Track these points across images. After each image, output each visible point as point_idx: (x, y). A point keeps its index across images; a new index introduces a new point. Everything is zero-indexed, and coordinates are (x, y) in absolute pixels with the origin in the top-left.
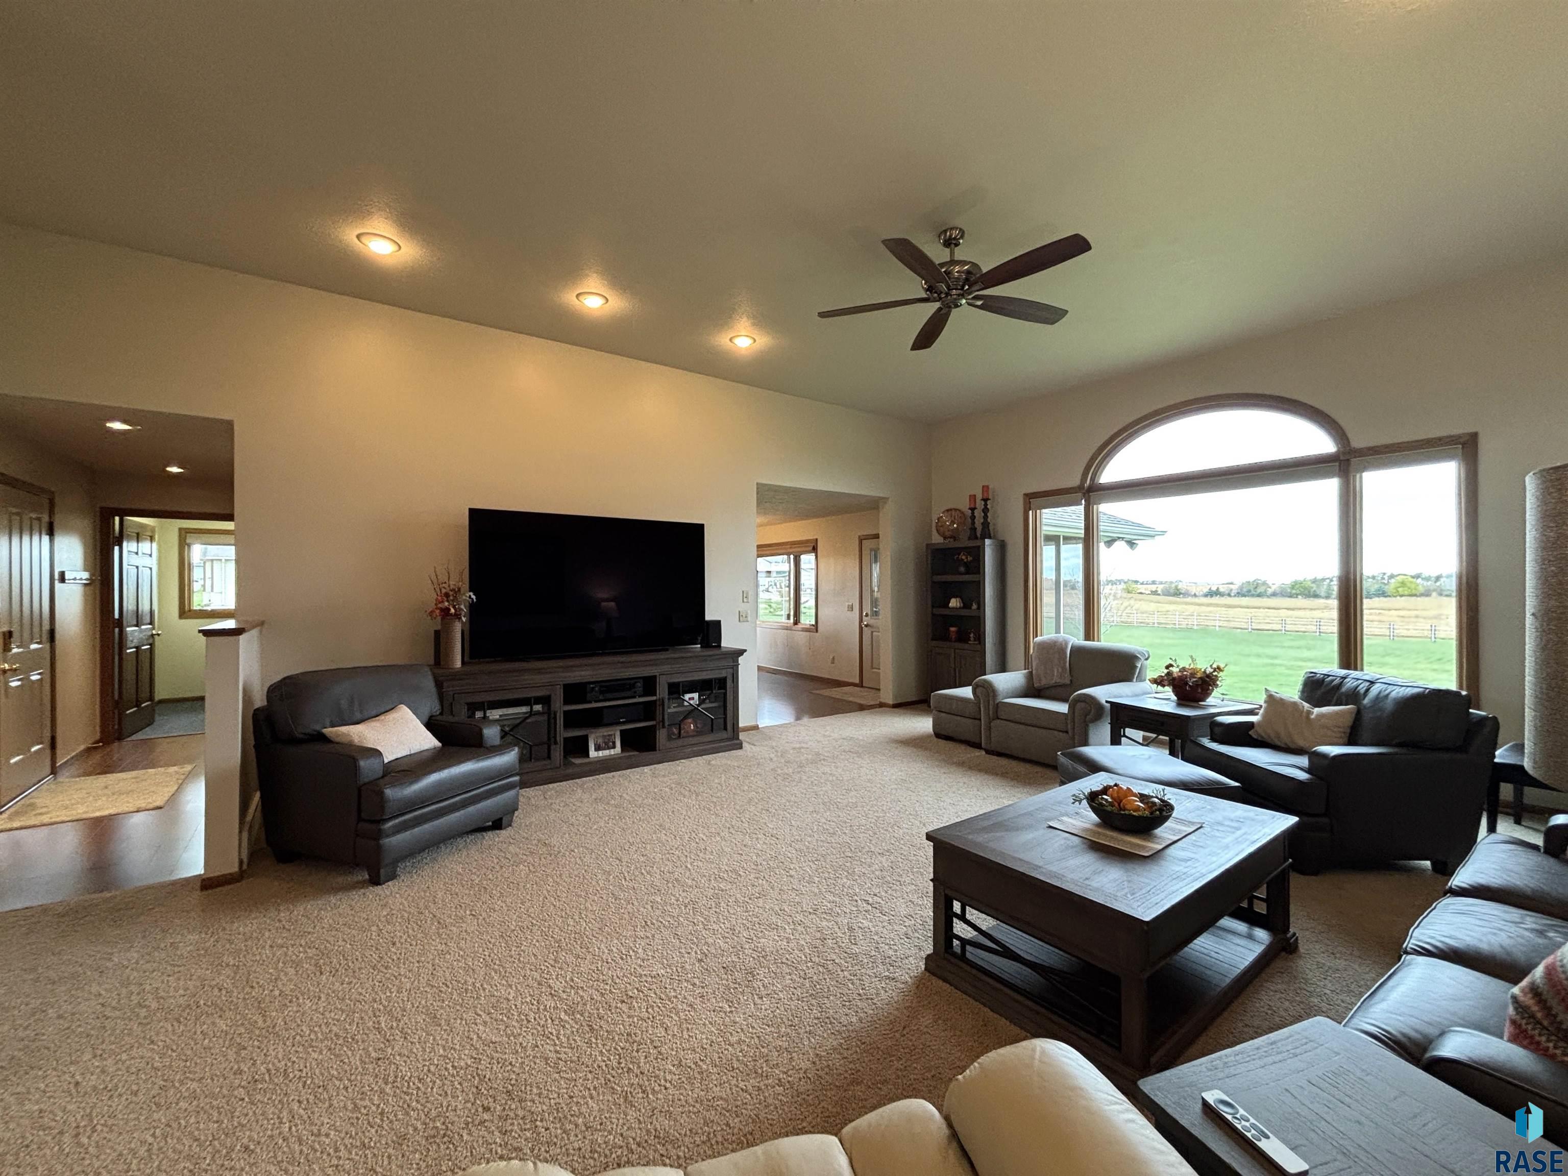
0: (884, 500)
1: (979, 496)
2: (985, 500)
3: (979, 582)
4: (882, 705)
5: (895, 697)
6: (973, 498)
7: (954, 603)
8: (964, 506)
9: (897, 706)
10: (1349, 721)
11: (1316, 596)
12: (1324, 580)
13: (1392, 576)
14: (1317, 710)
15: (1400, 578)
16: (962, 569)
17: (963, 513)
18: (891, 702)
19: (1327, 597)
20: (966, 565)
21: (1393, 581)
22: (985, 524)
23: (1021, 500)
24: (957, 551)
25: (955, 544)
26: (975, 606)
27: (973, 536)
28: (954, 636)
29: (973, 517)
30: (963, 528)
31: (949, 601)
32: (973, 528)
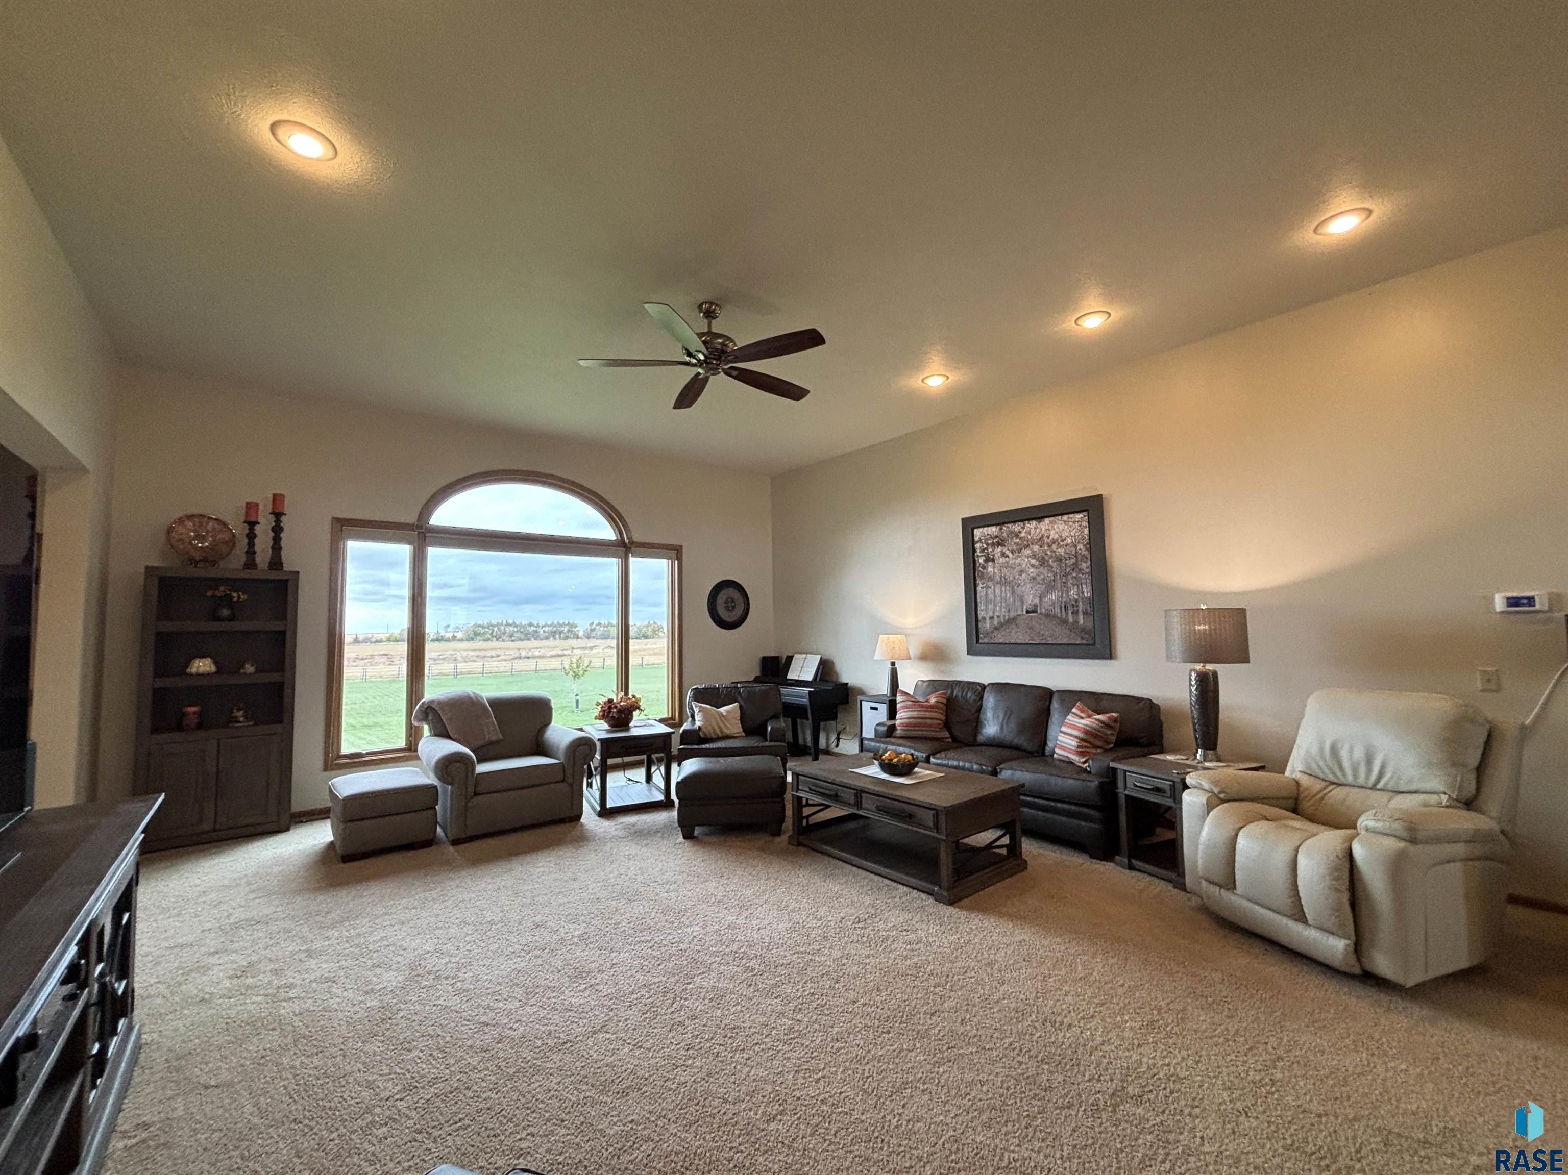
1: (264, 508)
2: (277, 515)
3: (282, 632)
6: (250, 507)
7: (202, 666)
8: (235, 518)
16: (225, 613)
20: (229, 605)
22: (277, 546)
23: (327, 526)
24: (216, 582)
25: (212, 573)
26: (249, 669)
27: (251, 564)
28: (194, 721)
29: (251, 536)
30: (224, 549)
31: (187, 664)
32: (251, 552)
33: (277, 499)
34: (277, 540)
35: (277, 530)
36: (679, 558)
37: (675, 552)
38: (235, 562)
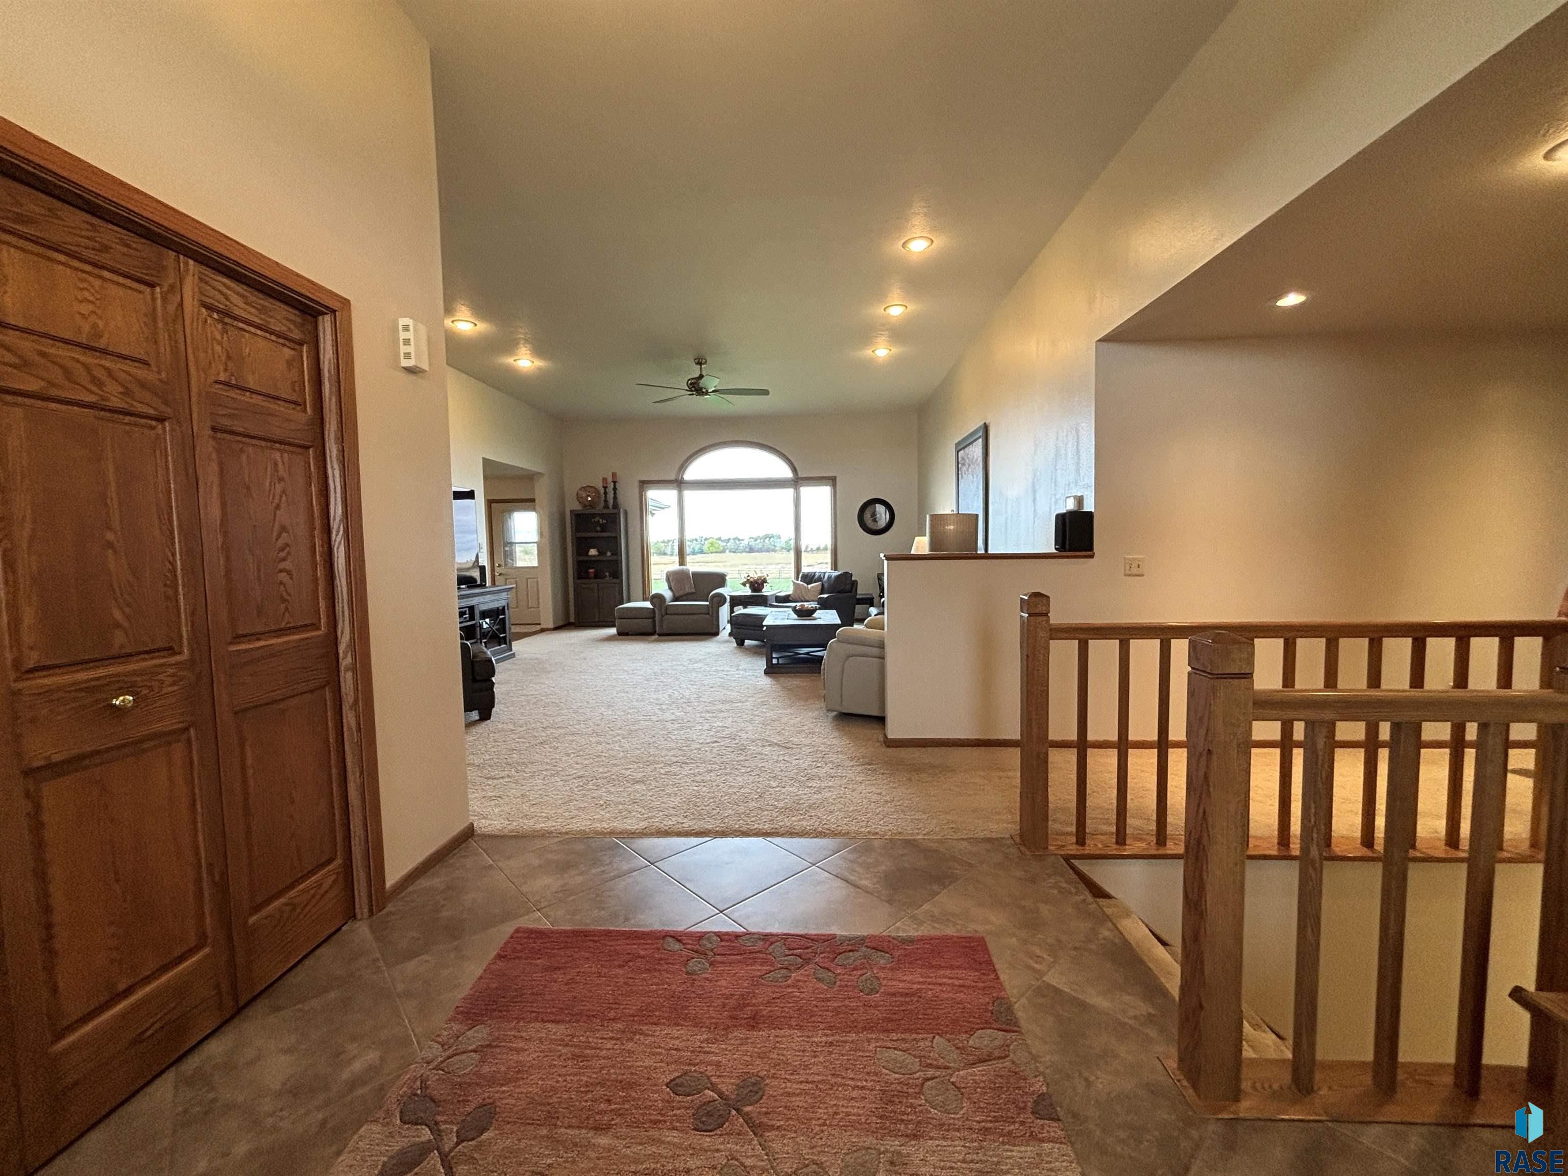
0: (541, 474)
1: (610, 479)
2: (615, 482)
3: (616, 537)
4: (543, 631)
5: (554, 623)
6: (605, 480)
7: (593, 552)
8: (600, 486)
9: (557, 628)
10: (820, 588)
11: (665, 554)
12: (669, 541)
13: (706, 539)
14: (810, 586)
15: (710, 540)
16: (598, 529)
17: (596, 489)
18: (551, 626)
19: (672, 555)
20: (601, 525)
21: (707, 542)
22: (615, 498)
23: (637, 484)
24: (594, 515)
25: (593, 511)
26: (609, 554)
27: (606, 507)
28: (592, 575)
29: (605, 493)
30: (596, 499)
31: (588, 551)
32: (606, 501)
33: (614, 475)
34: (615, 494)
35: (615, 489)
36: (834, 486)
37: (832, 481)
38: (600, 508)
